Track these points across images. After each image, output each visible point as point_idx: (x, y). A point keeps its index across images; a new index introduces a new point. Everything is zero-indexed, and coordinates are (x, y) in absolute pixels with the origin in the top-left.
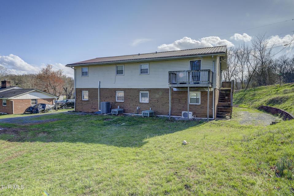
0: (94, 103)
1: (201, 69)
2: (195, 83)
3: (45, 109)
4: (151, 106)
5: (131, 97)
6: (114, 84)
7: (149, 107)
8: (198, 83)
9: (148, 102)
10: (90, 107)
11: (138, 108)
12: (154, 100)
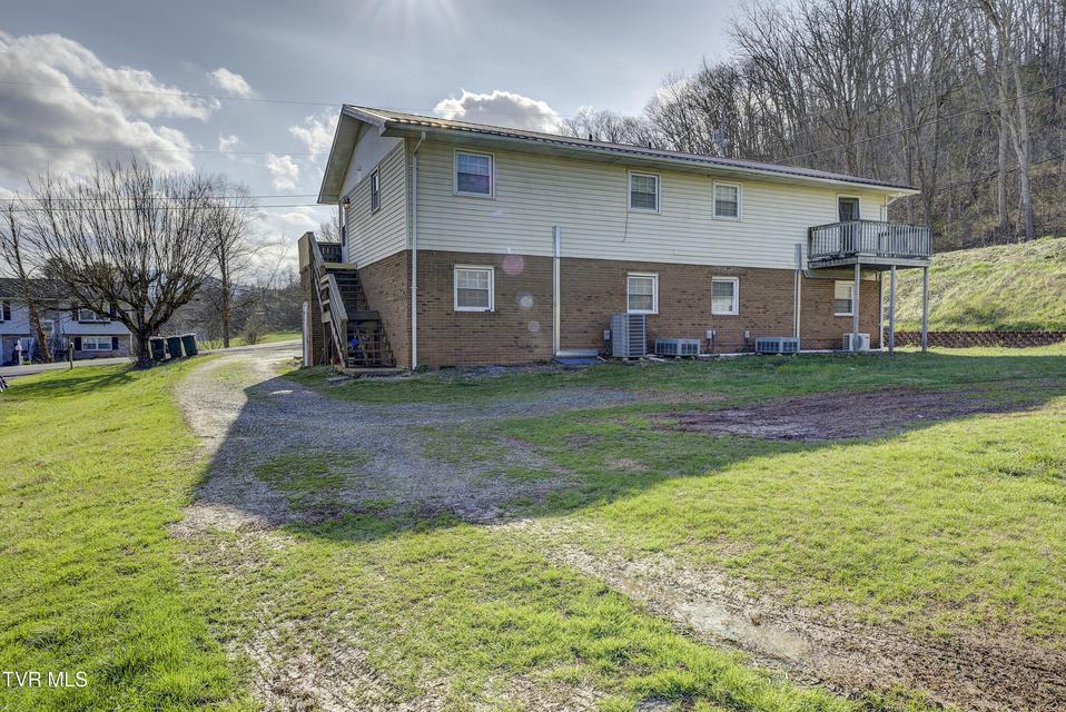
4: (748, 324)
6: (620, 244)
7: (741, 327)
9: (735, 312)
10: (506, 343)
11: (709, 332)
12: (756, 304)
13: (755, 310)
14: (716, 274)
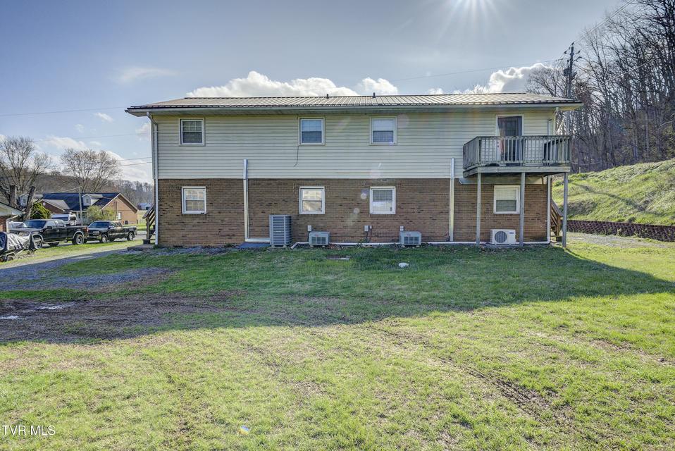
0: (226, 219)
1: (523, 135)
2: (508, 165)
3: (8, 249)
4: (404, 221)
5: (346, 202)
6: (293, 168)
7: (397, 223)
8: (518, 165)
9: (393, 212)
10: (214, 233)
11: (366, 227)
12: (410, 206)
13: (410, 210)
14: (373, 185)
